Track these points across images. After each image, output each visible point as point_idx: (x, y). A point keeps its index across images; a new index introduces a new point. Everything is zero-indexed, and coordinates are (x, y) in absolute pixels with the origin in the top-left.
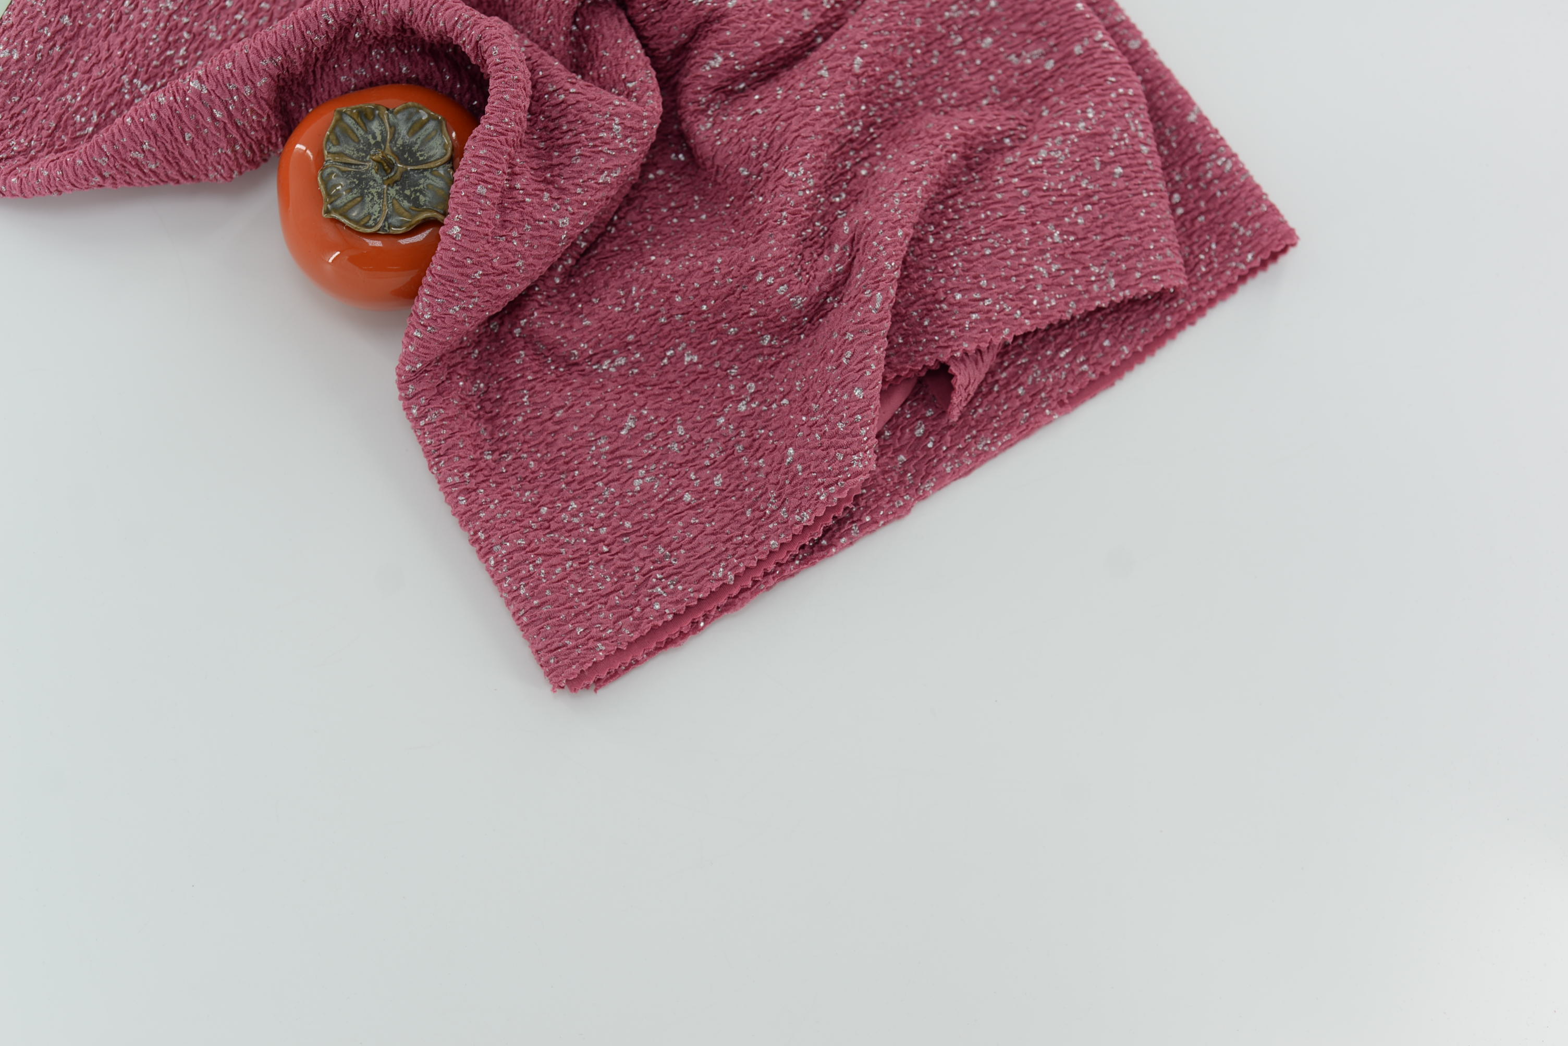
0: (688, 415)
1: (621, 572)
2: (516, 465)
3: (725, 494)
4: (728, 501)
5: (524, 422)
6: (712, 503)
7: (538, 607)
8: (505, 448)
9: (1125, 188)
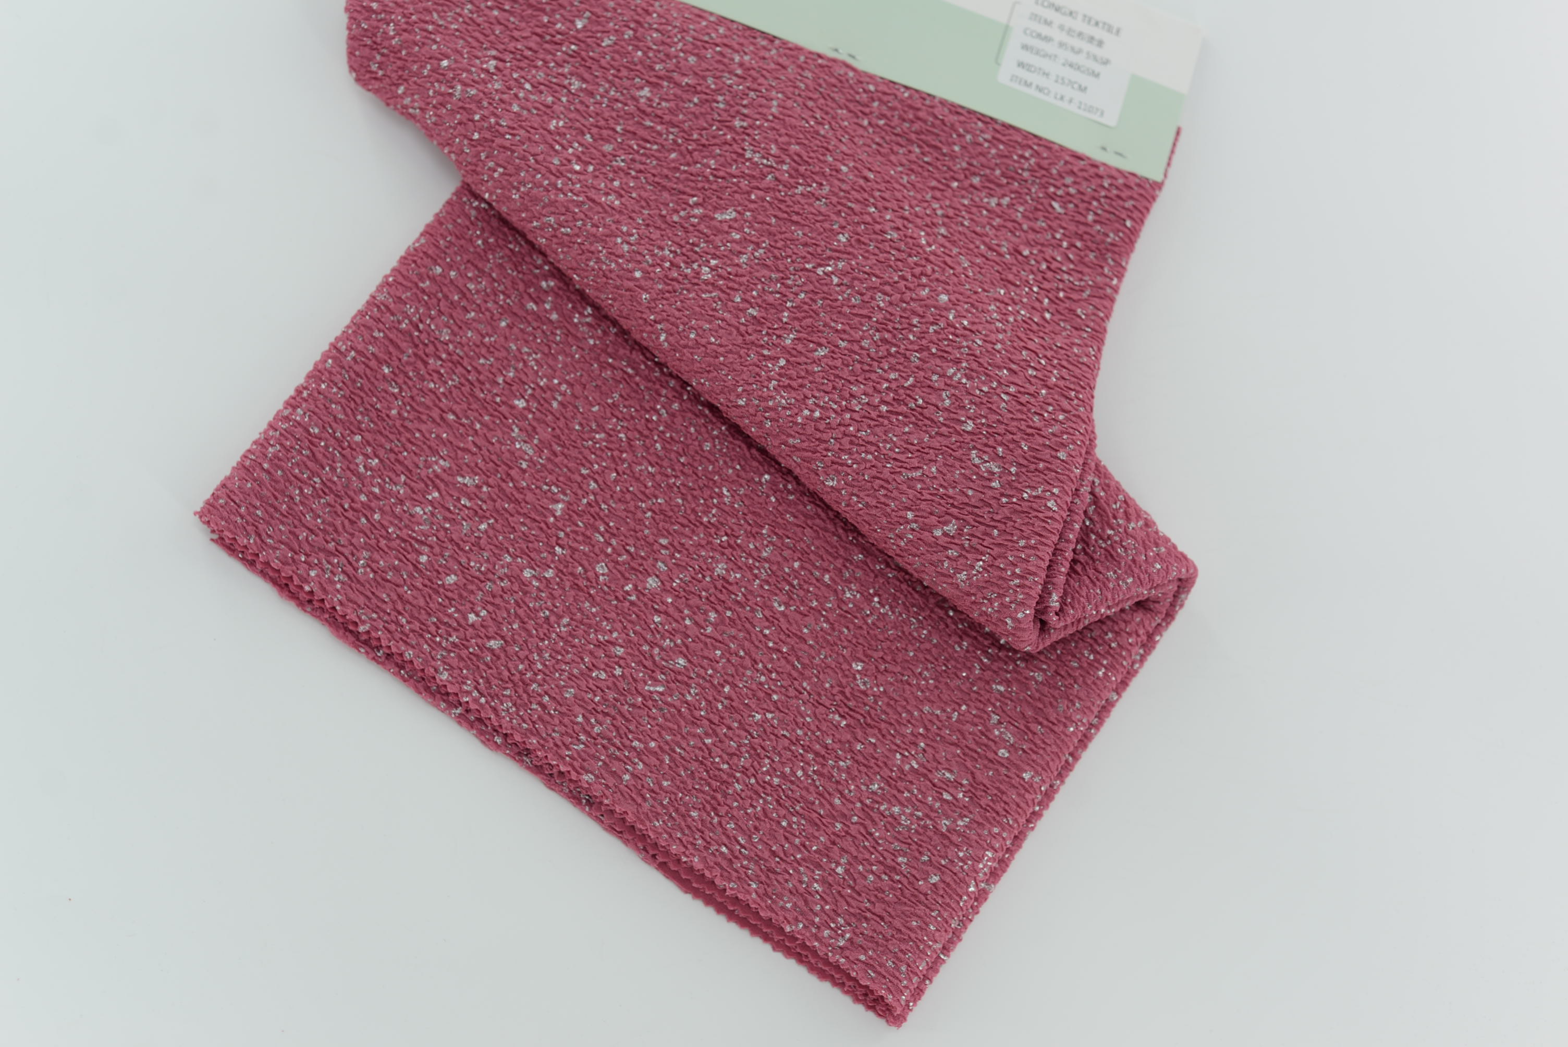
0: (498, 527)
1: (331, 529)
3: (441, 590)
4: (434, 596)
5: (431, 390)
6: (427, 582)
9: (926, 895)
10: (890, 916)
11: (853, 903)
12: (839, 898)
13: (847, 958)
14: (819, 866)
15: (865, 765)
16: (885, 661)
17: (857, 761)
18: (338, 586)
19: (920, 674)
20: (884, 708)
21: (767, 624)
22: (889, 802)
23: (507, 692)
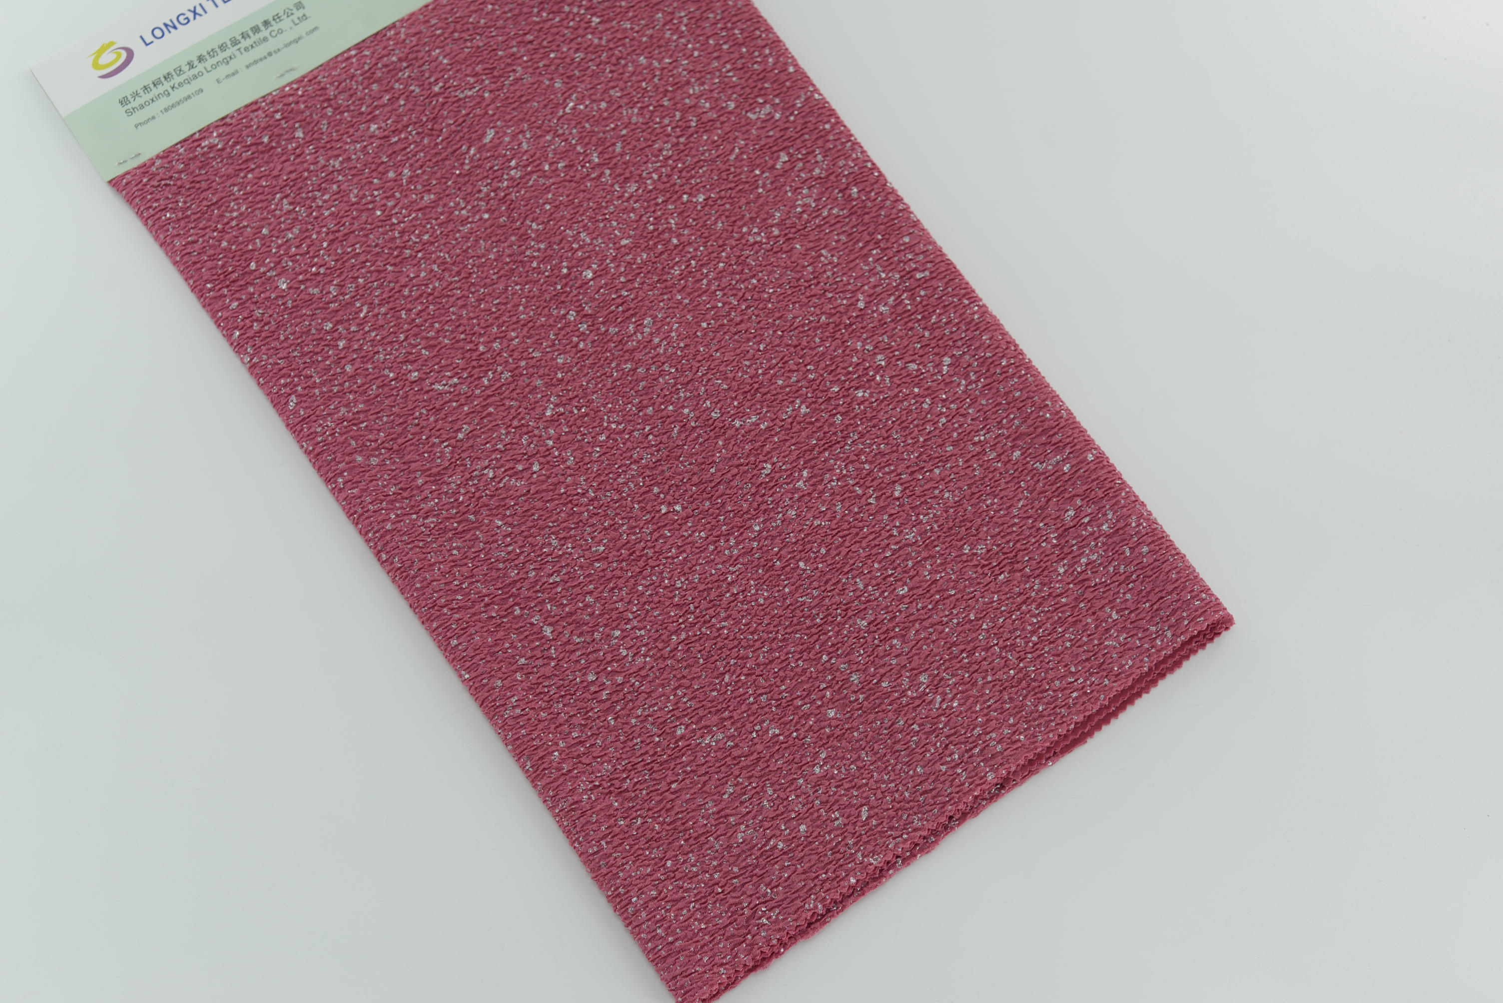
0: (774, 779)
1: (733, 909)
2: (644, 828)
3: (810, 839)
4: (813, 846)
5: (648, 794)
6: (800, 848)
7: (672, 943)
8: (634, 815)
9: (1155, 560)
10: (1161, 591)
11: (1143, 615)
12: (1135, 624)
13: (1182, 633)
14: (1107, 630)
15: (1043, 571)
16: (970, 528)
17: (1038, 576)
18: (781, 917)
19: (987, 506)
20: (1004, 540)
21: (914, 604)
22: (1076, 563)
23: (905, 817)
